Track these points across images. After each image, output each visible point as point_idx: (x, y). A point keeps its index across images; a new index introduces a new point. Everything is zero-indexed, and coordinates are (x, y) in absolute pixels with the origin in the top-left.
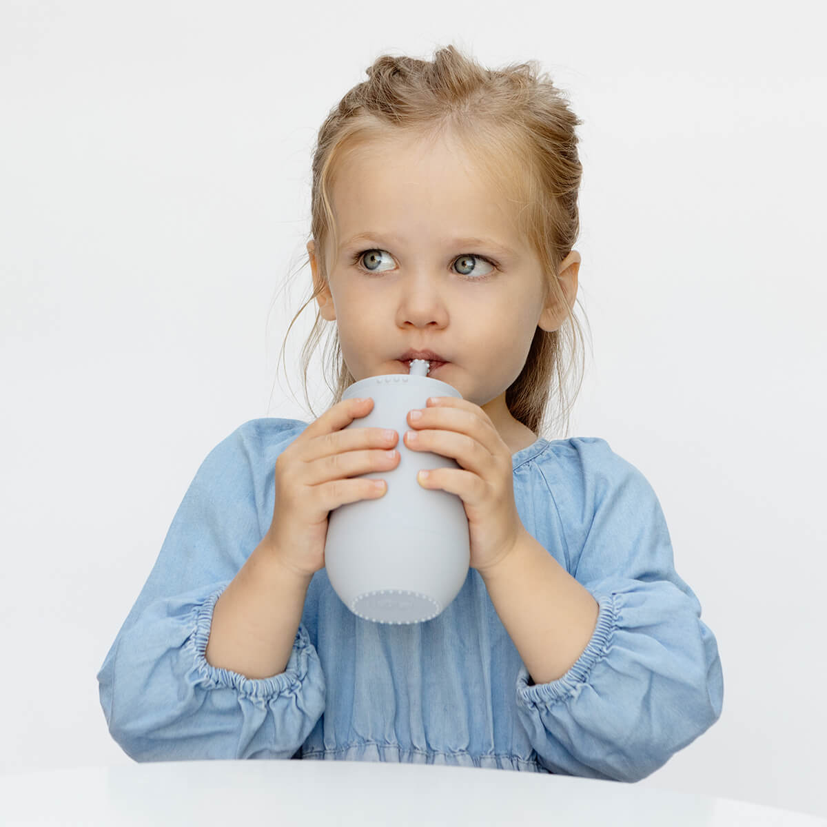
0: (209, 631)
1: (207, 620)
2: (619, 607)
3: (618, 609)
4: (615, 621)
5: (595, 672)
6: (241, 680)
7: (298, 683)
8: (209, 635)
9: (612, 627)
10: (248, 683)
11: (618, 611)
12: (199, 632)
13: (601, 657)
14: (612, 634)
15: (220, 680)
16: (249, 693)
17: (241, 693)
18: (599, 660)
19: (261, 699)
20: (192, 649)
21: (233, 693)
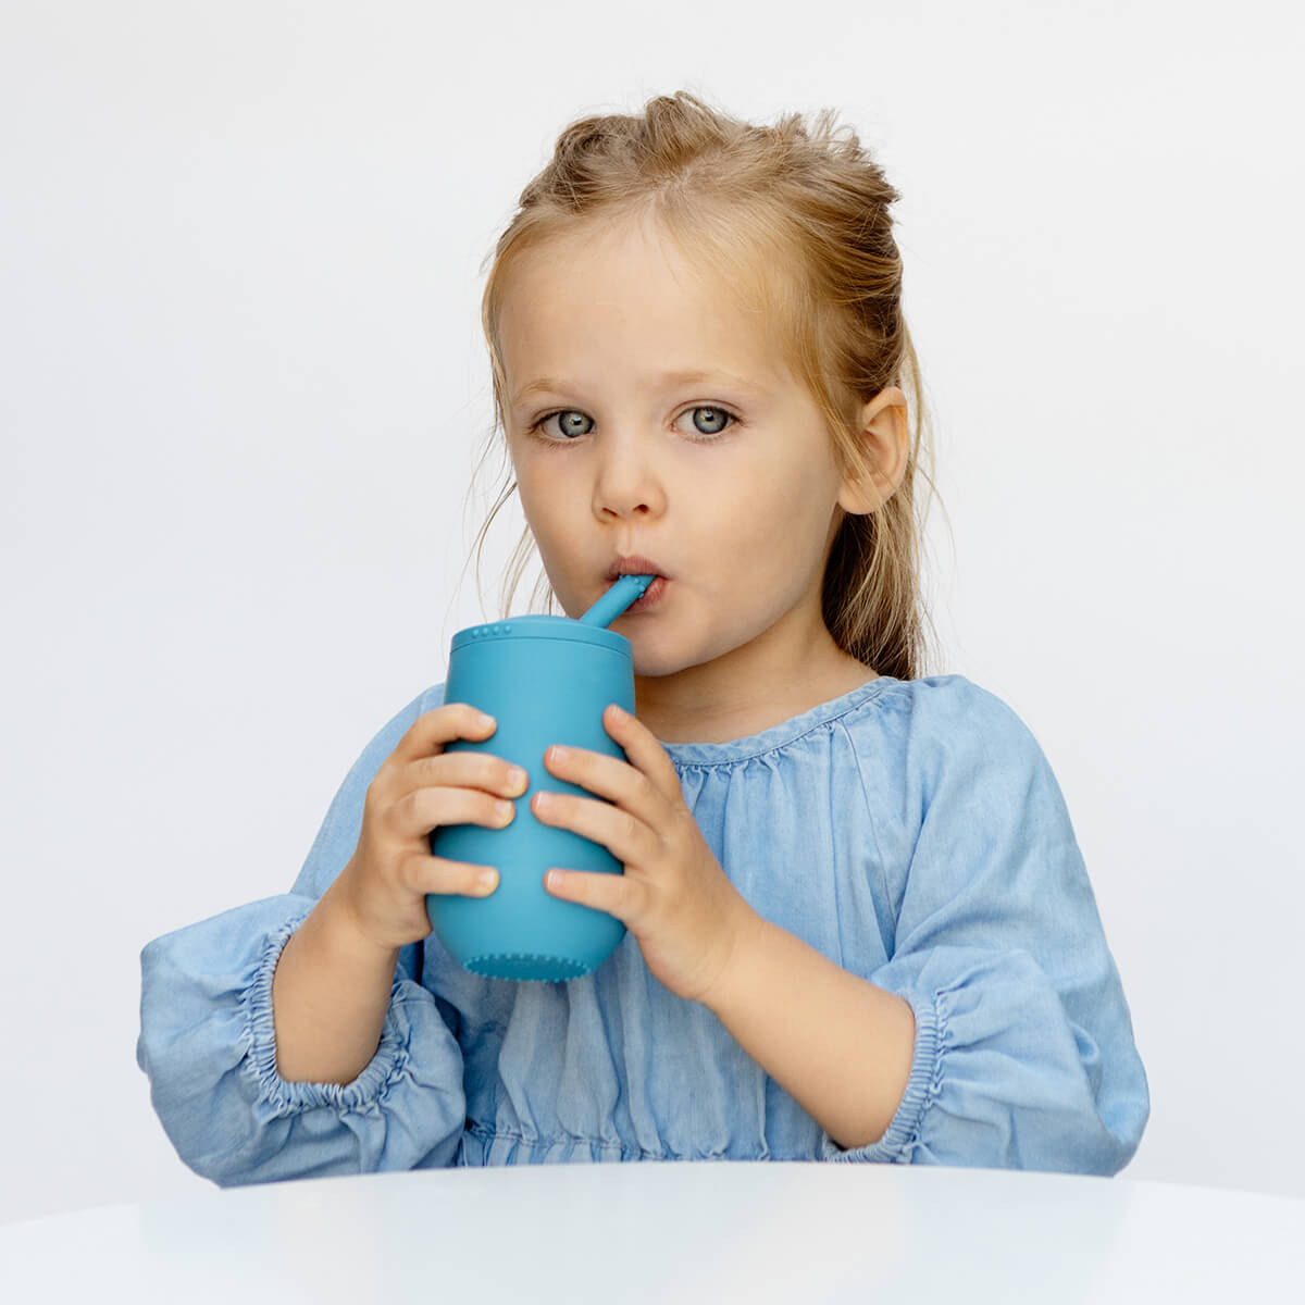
0: (272, 1034)
1: (264, 1019)
2: (945, 1017)
3: (943, 1020)
4: (942, 1040)
5: (928, 1123)
6: (335, 1091)
7: (403, 1054)
8: (276, 1039)
9: (939, 1051)
10: (347, 1091)
11: (944, 1023)
12: (258, 1043)
13: (929, 1100)
14: (939, 1062)
15: (305, 1101)
16: (352, 1103)
17: (341, 1109)
18: (928, 1105)
19: (371, 1104)
20: (254, 1072)
21: (330, 1112)
